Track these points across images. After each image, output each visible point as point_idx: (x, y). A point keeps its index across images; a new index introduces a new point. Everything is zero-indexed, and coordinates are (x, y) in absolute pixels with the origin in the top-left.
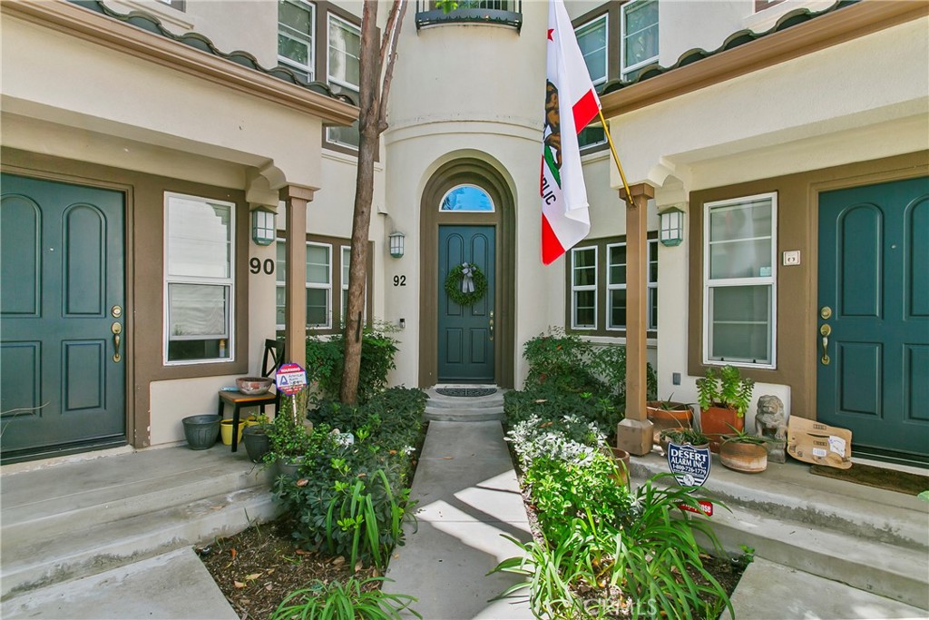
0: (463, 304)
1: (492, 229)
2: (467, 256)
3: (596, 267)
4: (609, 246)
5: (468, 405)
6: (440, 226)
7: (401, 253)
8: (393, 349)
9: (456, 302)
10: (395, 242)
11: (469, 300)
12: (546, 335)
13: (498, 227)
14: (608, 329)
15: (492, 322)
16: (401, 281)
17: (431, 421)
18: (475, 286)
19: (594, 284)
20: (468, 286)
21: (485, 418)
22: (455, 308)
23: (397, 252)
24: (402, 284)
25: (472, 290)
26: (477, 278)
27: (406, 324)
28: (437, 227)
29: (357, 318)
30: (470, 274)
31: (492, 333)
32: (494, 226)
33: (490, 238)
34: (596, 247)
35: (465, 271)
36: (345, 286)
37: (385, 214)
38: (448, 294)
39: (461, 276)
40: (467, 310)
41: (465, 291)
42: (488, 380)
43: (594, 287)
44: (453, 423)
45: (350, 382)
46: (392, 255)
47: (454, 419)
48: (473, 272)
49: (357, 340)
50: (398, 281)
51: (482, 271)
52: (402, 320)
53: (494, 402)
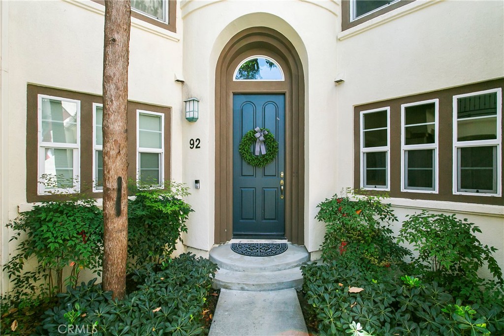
0: (256, 166)
1: (282, 97)
2: (259, 121)
3: (388, 128)
4: (403, 106)
5: (261, 269)
6: (234, 94)
7: (196, 116)
8: (187, 211)
9: (249, 163)
10: (191, 106)
11: (261, 162)
12: (339, 196)
13: (287, 95)
14: (403, 190)
15: (282, 182)
16: (196, 144)
17: (222, 290)
18: (267, 149)
19: (386, 145)
20: (260, 149)
21: (280, 286)
22: (248, 170)
23: (192, 116)
24: (197, 147)
25: (264, 152)
26: (269, 141)
27: (201, 184)
28: (231, 95)
29: (115, 186)
30: (262, 138)
31: (283, 192)
32: (284, 94)
33: (281, 106)
34: (388, 109)
35: (257, 135)
36: (97, 146)
37: (182, 82)
38: (242, 157)
39: (253, 140)
40: (259, 171)
41: (257, 154)
42: (278, 235)
43: (387, 148)
44: (245, 293)
45: (112, 265)
46: (187, 119)
47: (246, 288)
48: (265, 136)
49: (119, 213)
50: (193, 144)
51: (273, 135)
52: (197, 182)
53: (287, 264)
